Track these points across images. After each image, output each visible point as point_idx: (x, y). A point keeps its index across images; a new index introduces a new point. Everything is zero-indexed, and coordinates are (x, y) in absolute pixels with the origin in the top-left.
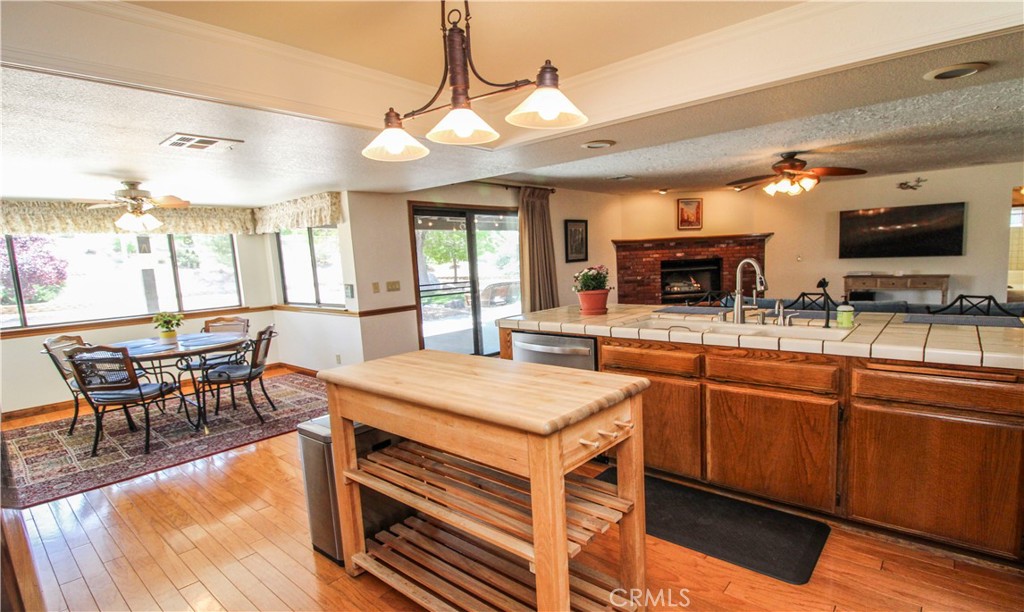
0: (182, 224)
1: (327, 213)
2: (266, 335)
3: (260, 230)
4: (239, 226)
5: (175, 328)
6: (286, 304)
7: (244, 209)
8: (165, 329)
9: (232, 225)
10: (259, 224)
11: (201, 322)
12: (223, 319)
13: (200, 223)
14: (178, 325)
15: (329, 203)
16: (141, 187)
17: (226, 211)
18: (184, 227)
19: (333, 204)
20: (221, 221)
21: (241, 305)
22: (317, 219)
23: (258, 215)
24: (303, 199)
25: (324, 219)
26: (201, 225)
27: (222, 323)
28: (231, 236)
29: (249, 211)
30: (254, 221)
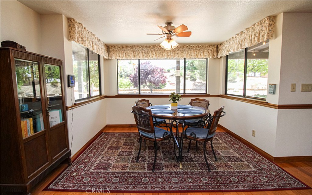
0: (189, 53)
1: (265, 33)
2: (219, 113)
3: (219, 56)
4: (211, 54)
5: (177, 101)
6: (226, 95)
7: (214, 46)
8: (173, 102)
9: (208, 54)
10: (219, 52)
11: (189, 99)
12: (198, 99)
13: (196, 53)
14: (178, 100)
15: (267, 26)
16: (172, 25)
17: (206, 46)
18: (190, 55)
19: (270, 25)
20: (204, 52)
21: (206, 93)
22: (256, 38)
23: (220, 48)
24: (247, 29)
25: (261, 38)
26: (196, 54)
27: (198, 101)
28: (207, 59)
29: (216, 46)
30: (217, 51)
